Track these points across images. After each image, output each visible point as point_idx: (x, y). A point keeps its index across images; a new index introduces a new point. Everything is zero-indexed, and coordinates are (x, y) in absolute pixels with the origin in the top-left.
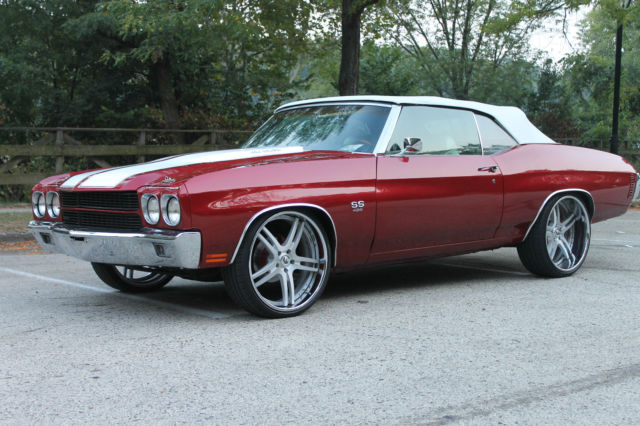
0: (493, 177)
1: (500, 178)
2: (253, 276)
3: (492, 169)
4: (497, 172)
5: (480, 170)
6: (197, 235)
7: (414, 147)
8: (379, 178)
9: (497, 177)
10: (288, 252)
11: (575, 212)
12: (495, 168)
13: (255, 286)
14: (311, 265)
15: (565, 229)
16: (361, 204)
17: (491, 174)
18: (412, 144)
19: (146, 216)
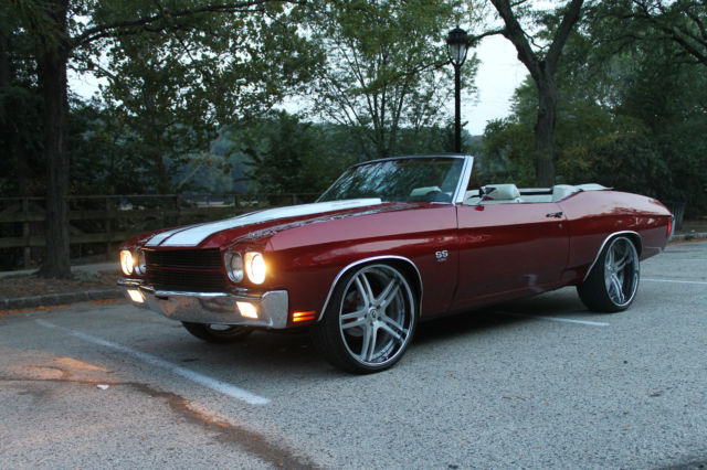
0: (559, 222)
1: (566, 223)
2: (342, 317)
3: (558, 215)
4: (563, 218)
5: (548, 216)
6: (284, 293)
7: (489, 195)
8: (461, 227)
9: (563, 222)
10: (378, 307)
11: (626, 254)
12: (561, 213)
13: (342, 327)
14: (396, 329)
15: (618, 269)
16: (445, 253)
17: (557, 219)
18: (488, 193)
19: (229, 274)
